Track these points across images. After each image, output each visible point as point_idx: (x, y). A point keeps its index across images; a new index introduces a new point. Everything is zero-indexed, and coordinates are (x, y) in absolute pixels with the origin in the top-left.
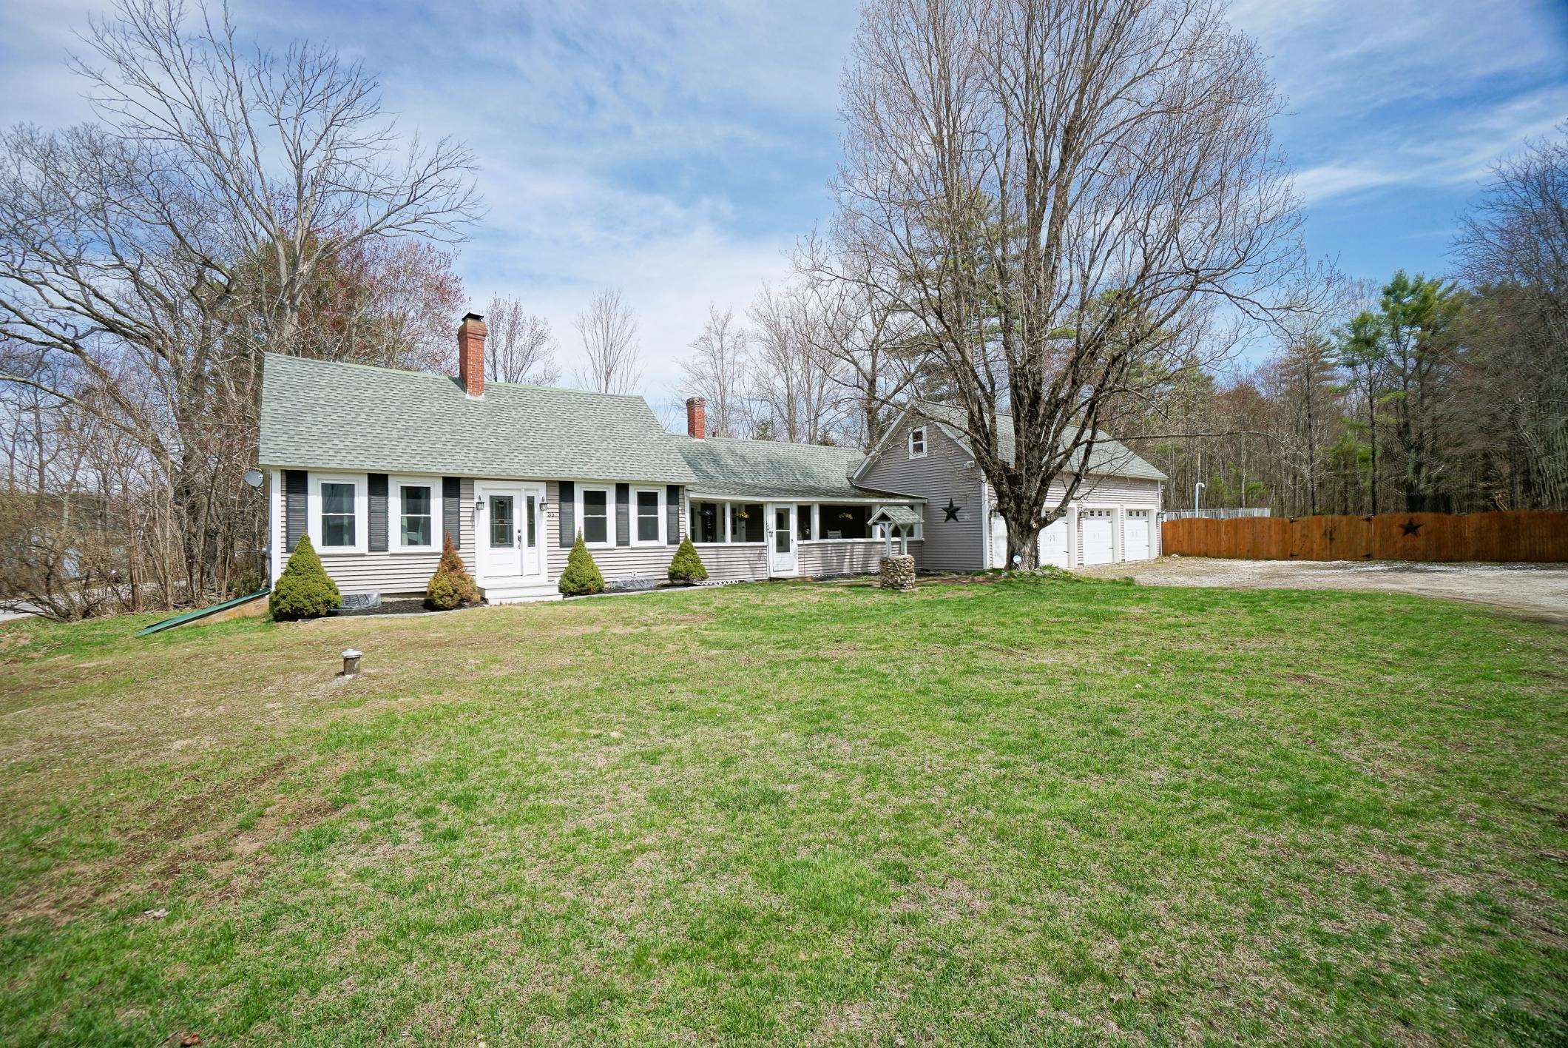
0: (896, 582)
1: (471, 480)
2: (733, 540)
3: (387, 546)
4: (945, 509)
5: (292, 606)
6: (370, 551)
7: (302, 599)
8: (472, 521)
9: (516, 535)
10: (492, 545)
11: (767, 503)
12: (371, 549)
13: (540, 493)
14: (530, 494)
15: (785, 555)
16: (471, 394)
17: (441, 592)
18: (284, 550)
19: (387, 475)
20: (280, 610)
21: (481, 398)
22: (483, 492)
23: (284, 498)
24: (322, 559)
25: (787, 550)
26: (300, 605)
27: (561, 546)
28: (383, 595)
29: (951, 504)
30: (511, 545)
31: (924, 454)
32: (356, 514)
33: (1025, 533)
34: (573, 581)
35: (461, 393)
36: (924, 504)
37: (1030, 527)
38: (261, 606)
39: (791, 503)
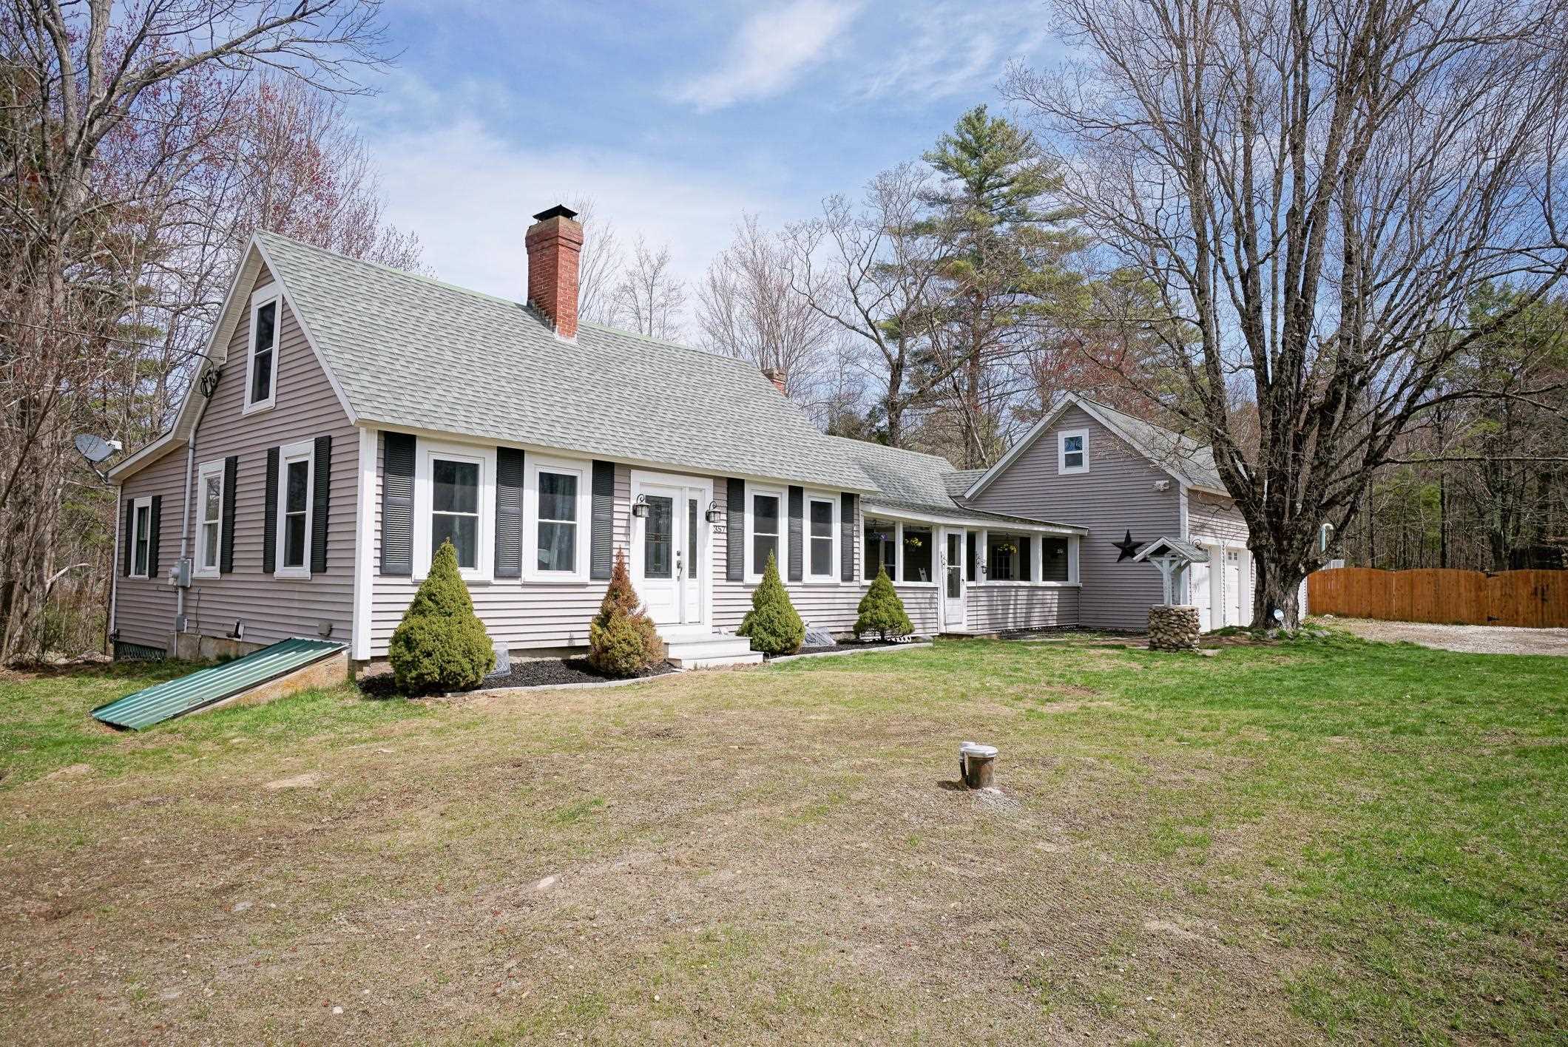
0: (1182, 641)
1: (628, 468)
2: (906, 578)
3: (520, 570)
4: (1117, 545)
5: (442, 670)
6: (496, 577)
7: (459, 657)
8: (627, 534)
9: (675, 559)
10: (646, 577)
11: (939, 526)
12: (498, 575)
13: (707, 495)
14: (695, 496)
15: (955, 601)
16: (560, 334)
17: (628, 649)
18: (377, 572)
19: (522, 452)
20: (421, 676)
21: (573, 341)
22: (640, 487)
23: (380, 481)
24: (470, 590)
25: (958, 595)
26: (458, 670)
27: (728, 579)
28: (512, 652)
29: (1128, 538)
30: (667, 574)
31: (1085, 468)
32: (479, 514)
33: (1289, 579)
34: (774, 633)
35: (546, 332)
36: (1082, 537)
37: (1299, 570)
38: (337, 670)
39: (961, 527)
